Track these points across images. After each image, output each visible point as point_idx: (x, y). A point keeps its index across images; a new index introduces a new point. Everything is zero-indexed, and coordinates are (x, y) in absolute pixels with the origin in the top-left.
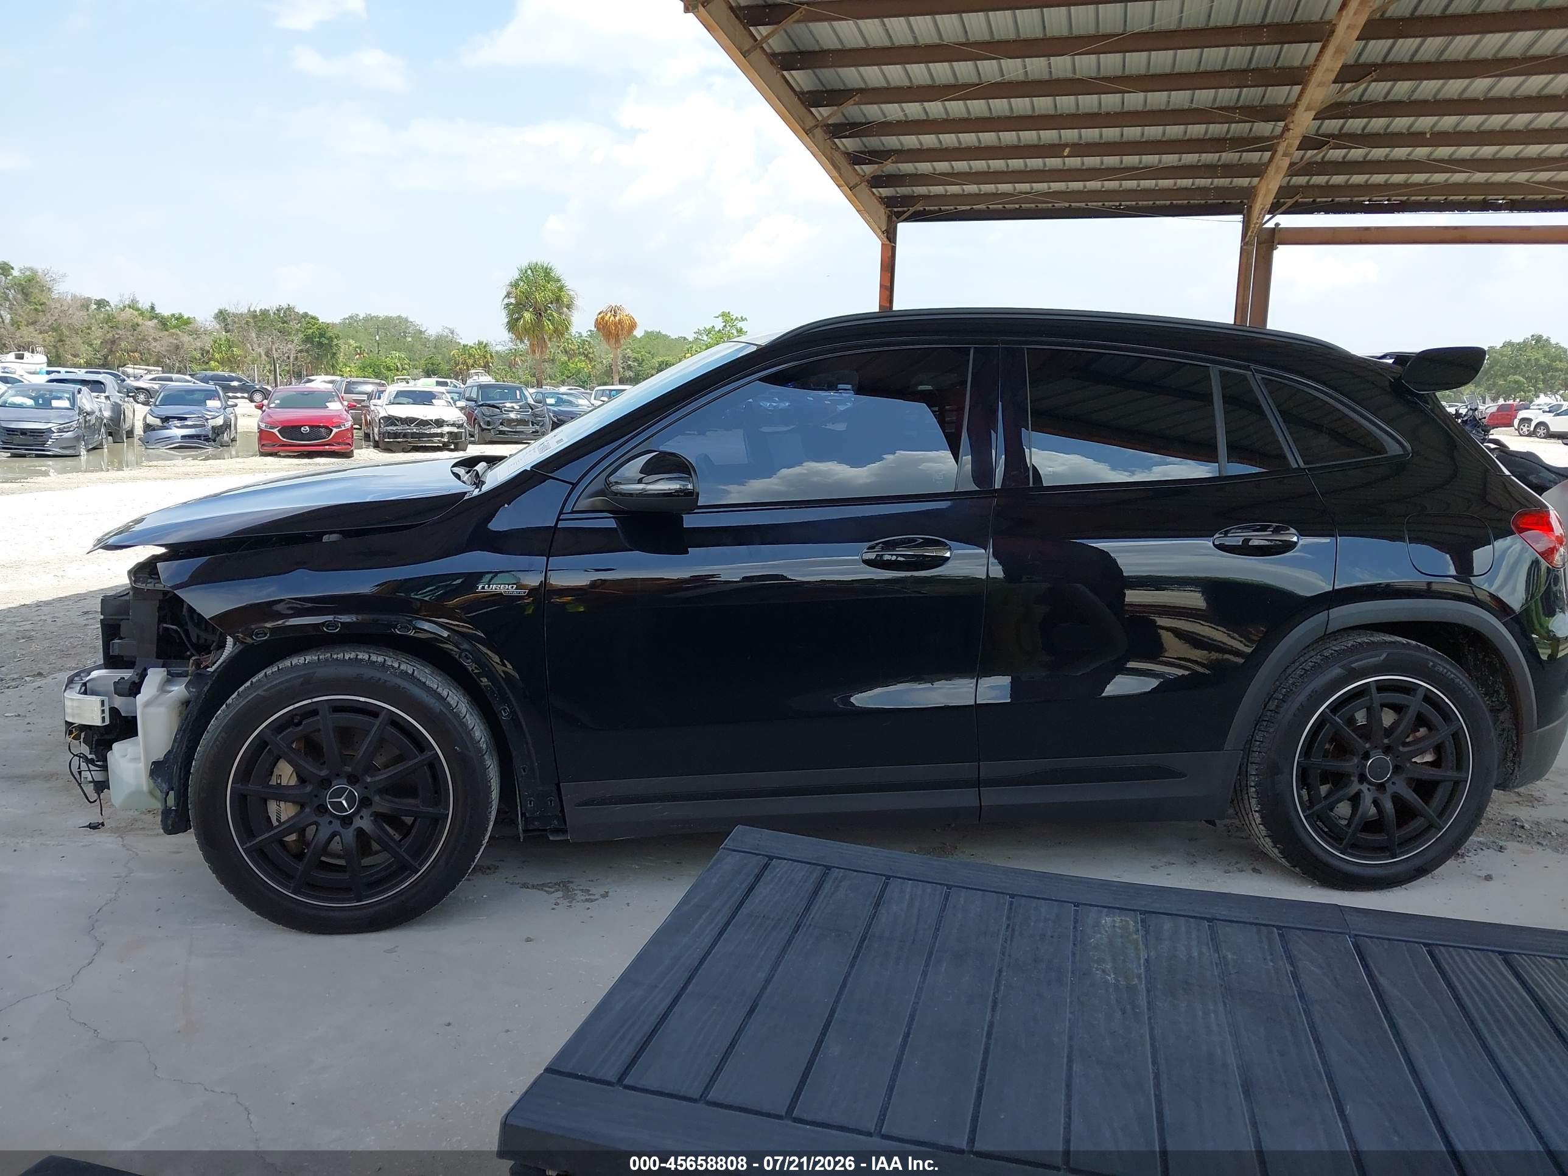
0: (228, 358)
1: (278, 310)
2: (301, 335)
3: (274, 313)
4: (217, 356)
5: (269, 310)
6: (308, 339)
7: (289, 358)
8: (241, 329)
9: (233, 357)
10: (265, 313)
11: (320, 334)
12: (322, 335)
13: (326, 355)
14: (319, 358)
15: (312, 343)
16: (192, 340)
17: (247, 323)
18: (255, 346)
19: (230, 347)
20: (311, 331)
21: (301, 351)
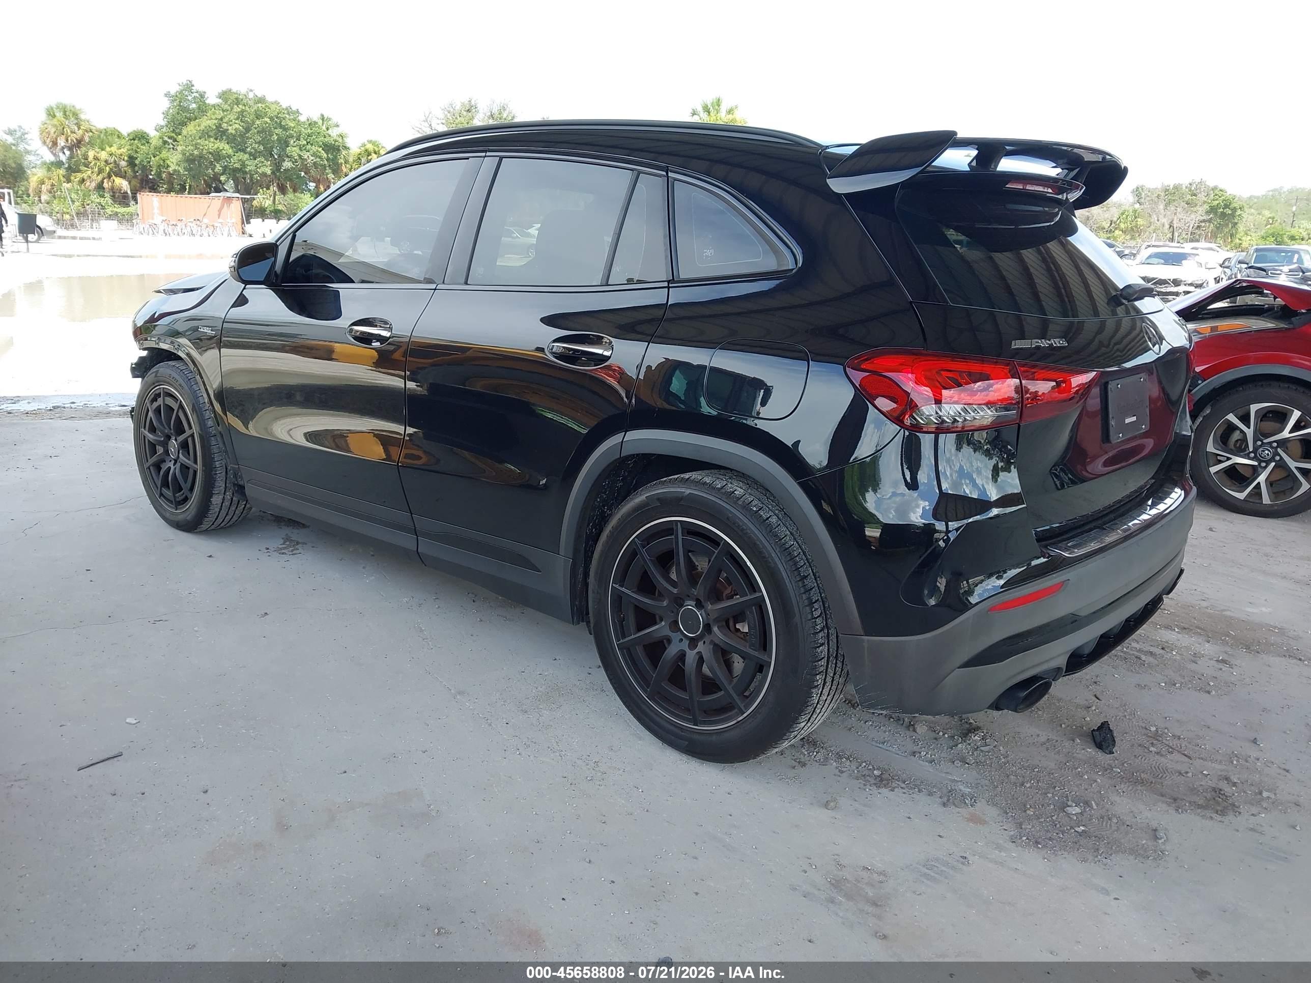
0: (1131, 228)
1: (1190, 184)
2: (1206, 207)
3: (1186, 187)
4: (1122, 226)
5: (1182, 185)
6: (1213, 210)
7: (1189, 227)
8: (1151, 202)
9: (1136, 227)
10: (1177, 188)
11: (1225, 205)
12: (1226, 206)
13: (1227, 225)
14: (1219, 228)
15: (1216, 214)
16: (1101, 212)
17: (1158, 196)
18: (1161, 216)
19: (1136, 218)
20: (1217, 202)
21: (1204, 221)
